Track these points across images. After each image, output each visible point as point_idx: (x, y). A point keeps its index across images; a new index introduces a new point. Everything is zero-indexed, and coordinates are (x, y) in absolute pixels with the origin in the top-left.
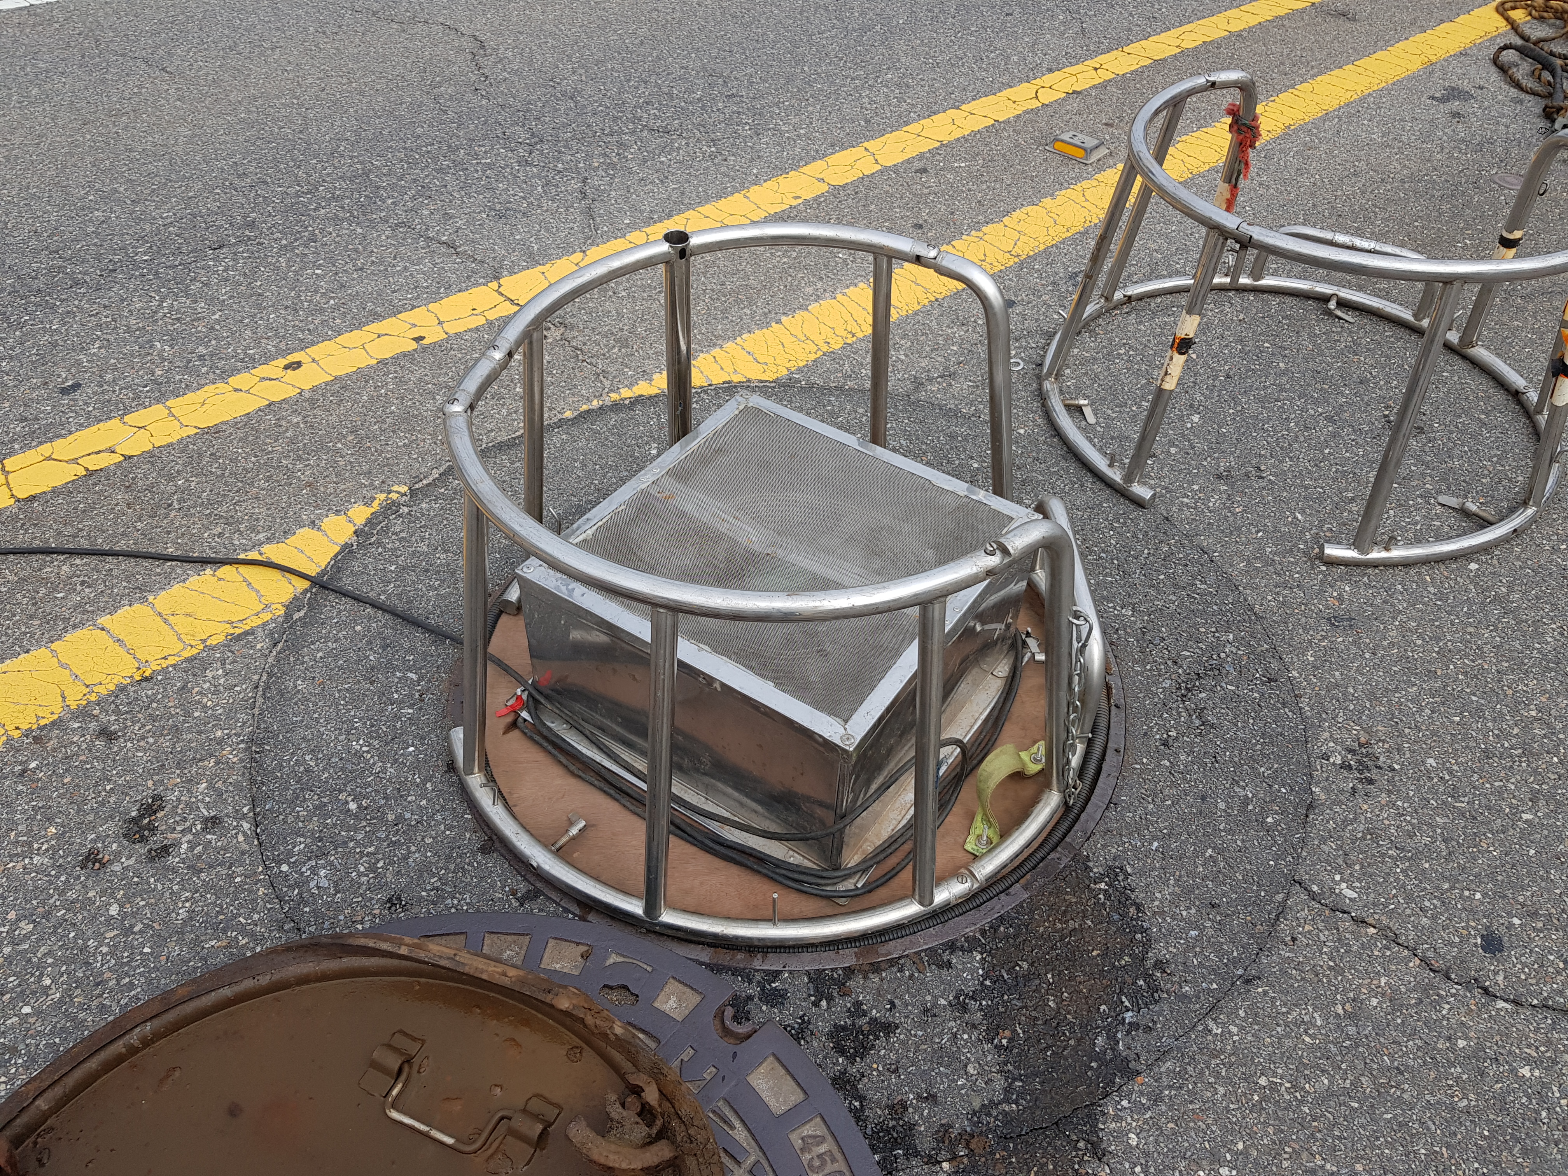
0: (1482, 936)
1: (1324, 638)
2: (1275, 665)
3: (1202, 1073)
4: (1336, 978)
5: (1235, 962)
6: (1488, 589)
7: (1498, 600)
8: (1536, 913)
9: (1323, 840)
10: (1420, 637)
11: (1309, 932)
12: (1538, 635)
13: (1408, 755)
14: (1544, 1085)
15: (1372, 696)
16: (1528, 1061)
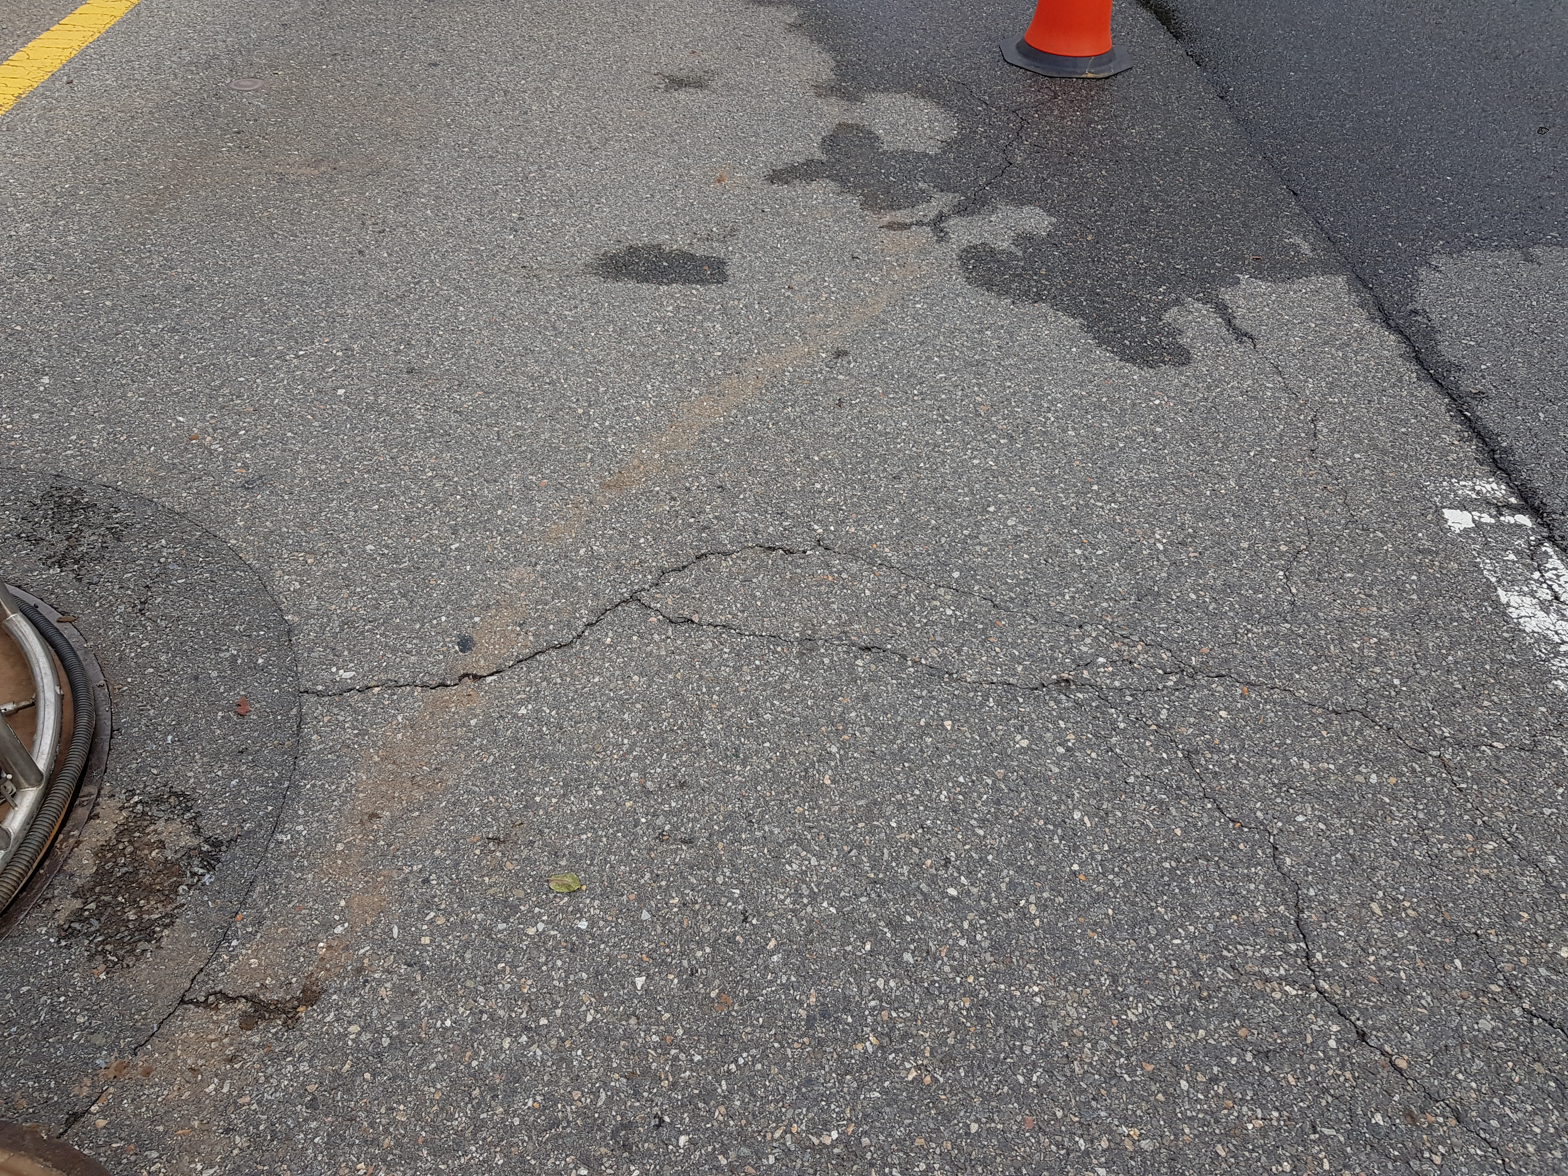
0: (458, 644)
1: (245, 503)
2: (212, 544)
3: (289, 876)
4: (363, 739)
5: (279, 781)
6: (360, 403)
7: (370, 408)
8: (488, 606)
9: (311, 650)
10: (323, 462)
11: (329, 721)
12: (410, 418)
13: (350, 552)
14: (538, 711)
15: (304, 525)
16: (521, 703)
